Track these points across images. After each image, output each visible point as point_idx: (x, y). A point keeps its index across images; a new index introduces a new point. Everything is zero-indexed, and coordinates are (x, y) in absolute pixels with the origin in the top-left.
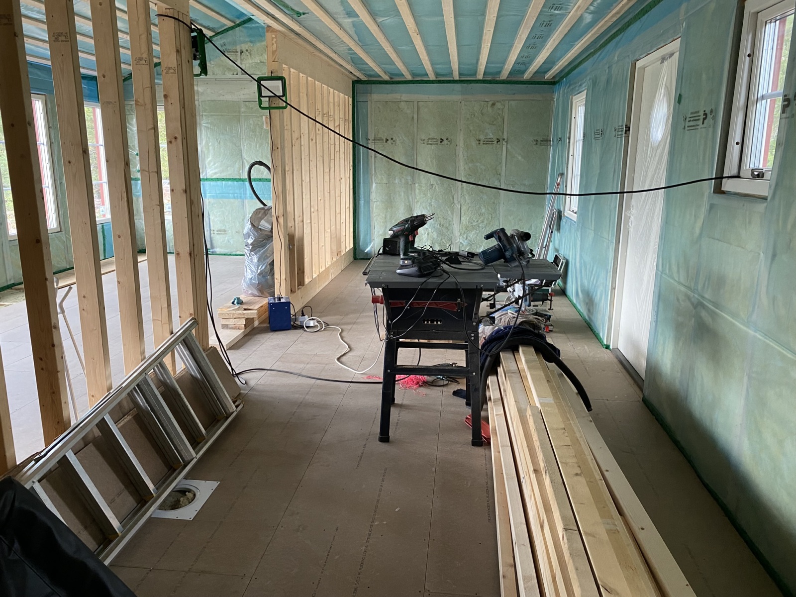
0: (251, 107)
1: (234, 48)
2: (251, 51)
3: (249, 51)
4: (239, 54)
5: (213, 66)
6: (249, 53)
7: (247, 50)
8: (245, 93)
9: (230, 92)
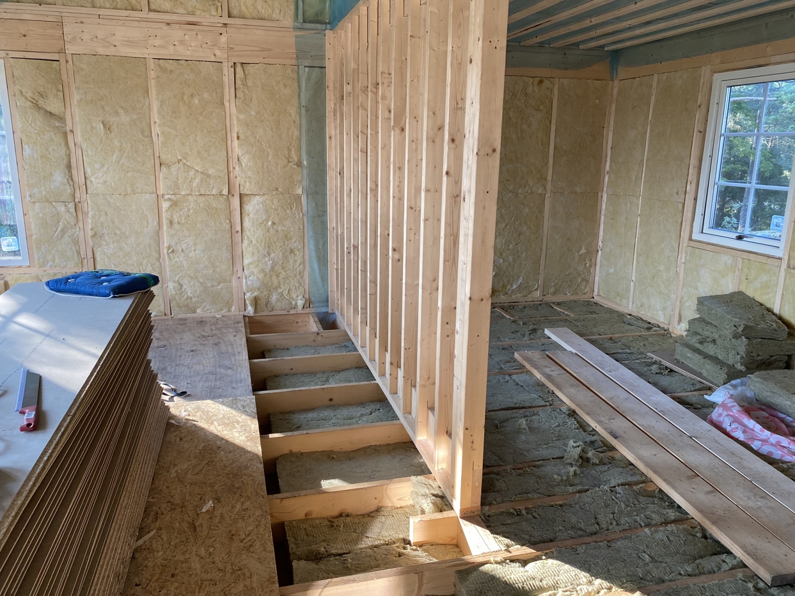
0: (169, 68)
8: (156, 44)
9: (127, 41)
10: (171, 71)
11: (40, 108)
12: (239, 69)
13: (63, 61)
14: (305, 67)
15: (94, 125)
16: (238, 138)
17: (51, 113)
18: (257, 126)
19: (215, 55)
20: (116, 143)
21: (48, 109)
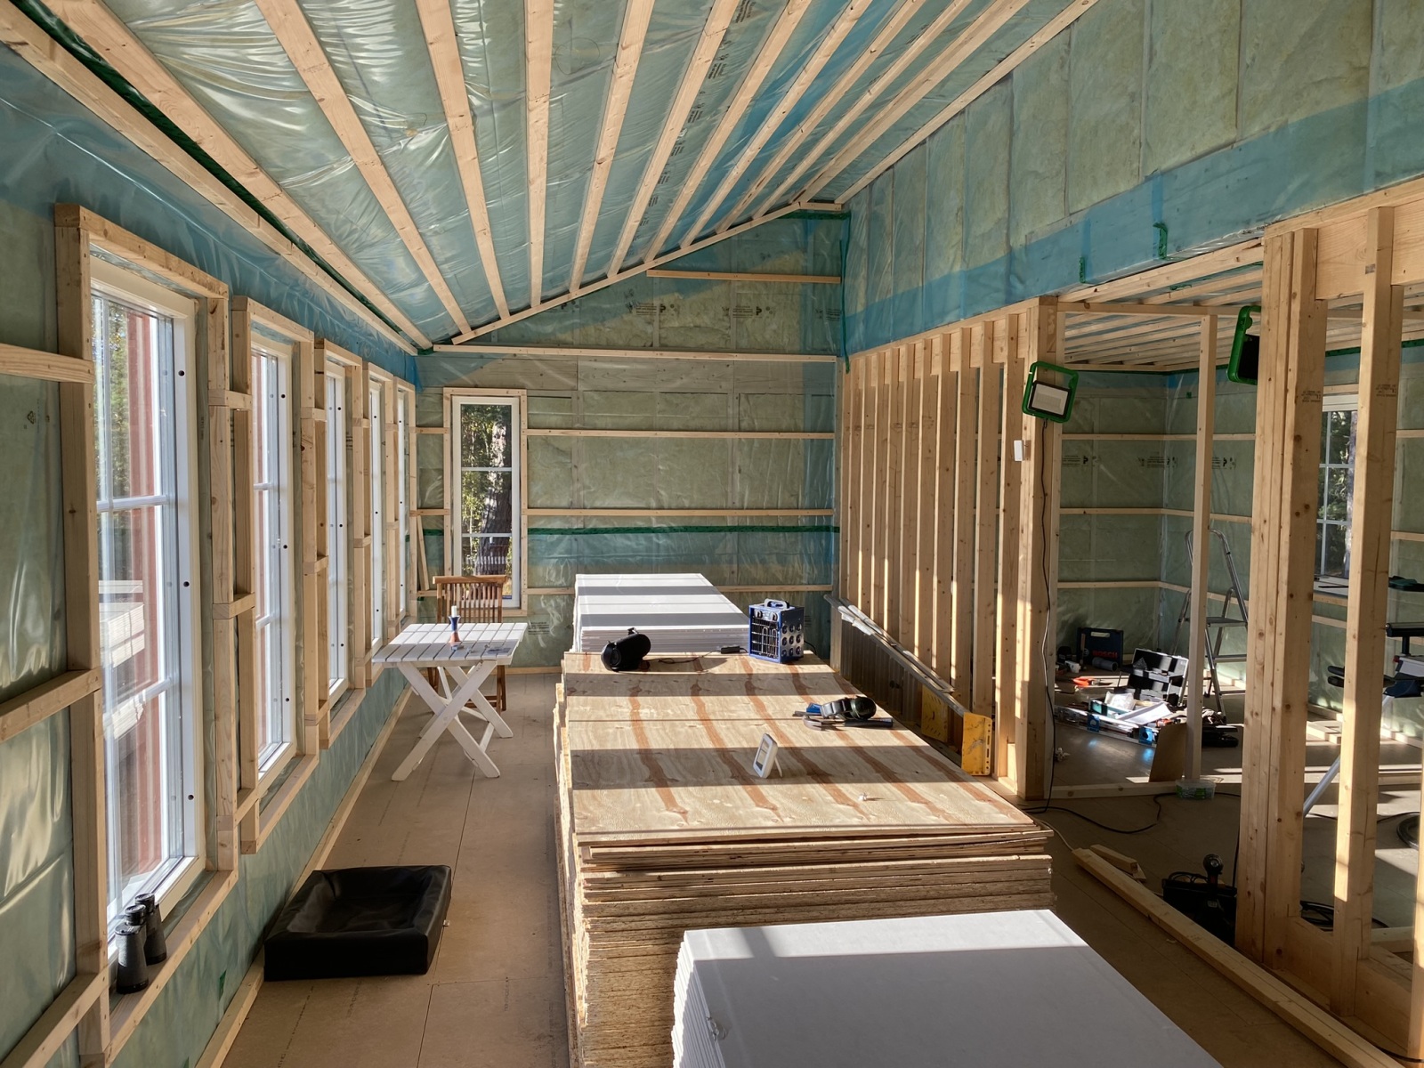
0: (675, 402)
1: (648, 301)
2: (679, 307)
3: (676, 307)
4: (658, 311)
5: (608, 330)
6: (675, 310)
7: (672, 306)
8: (664, 379)
9: (638, 377)
10: (677, 405)
11: (548, 444)
12: (743, 399)
13: (574, 399)
14: (813, 395)
15: (599, 460)
16: (740, 471)
17: (558, 449)
18: (760, 459)
19: (721, 387)
20: (619, 479)
21: (556, 445)
